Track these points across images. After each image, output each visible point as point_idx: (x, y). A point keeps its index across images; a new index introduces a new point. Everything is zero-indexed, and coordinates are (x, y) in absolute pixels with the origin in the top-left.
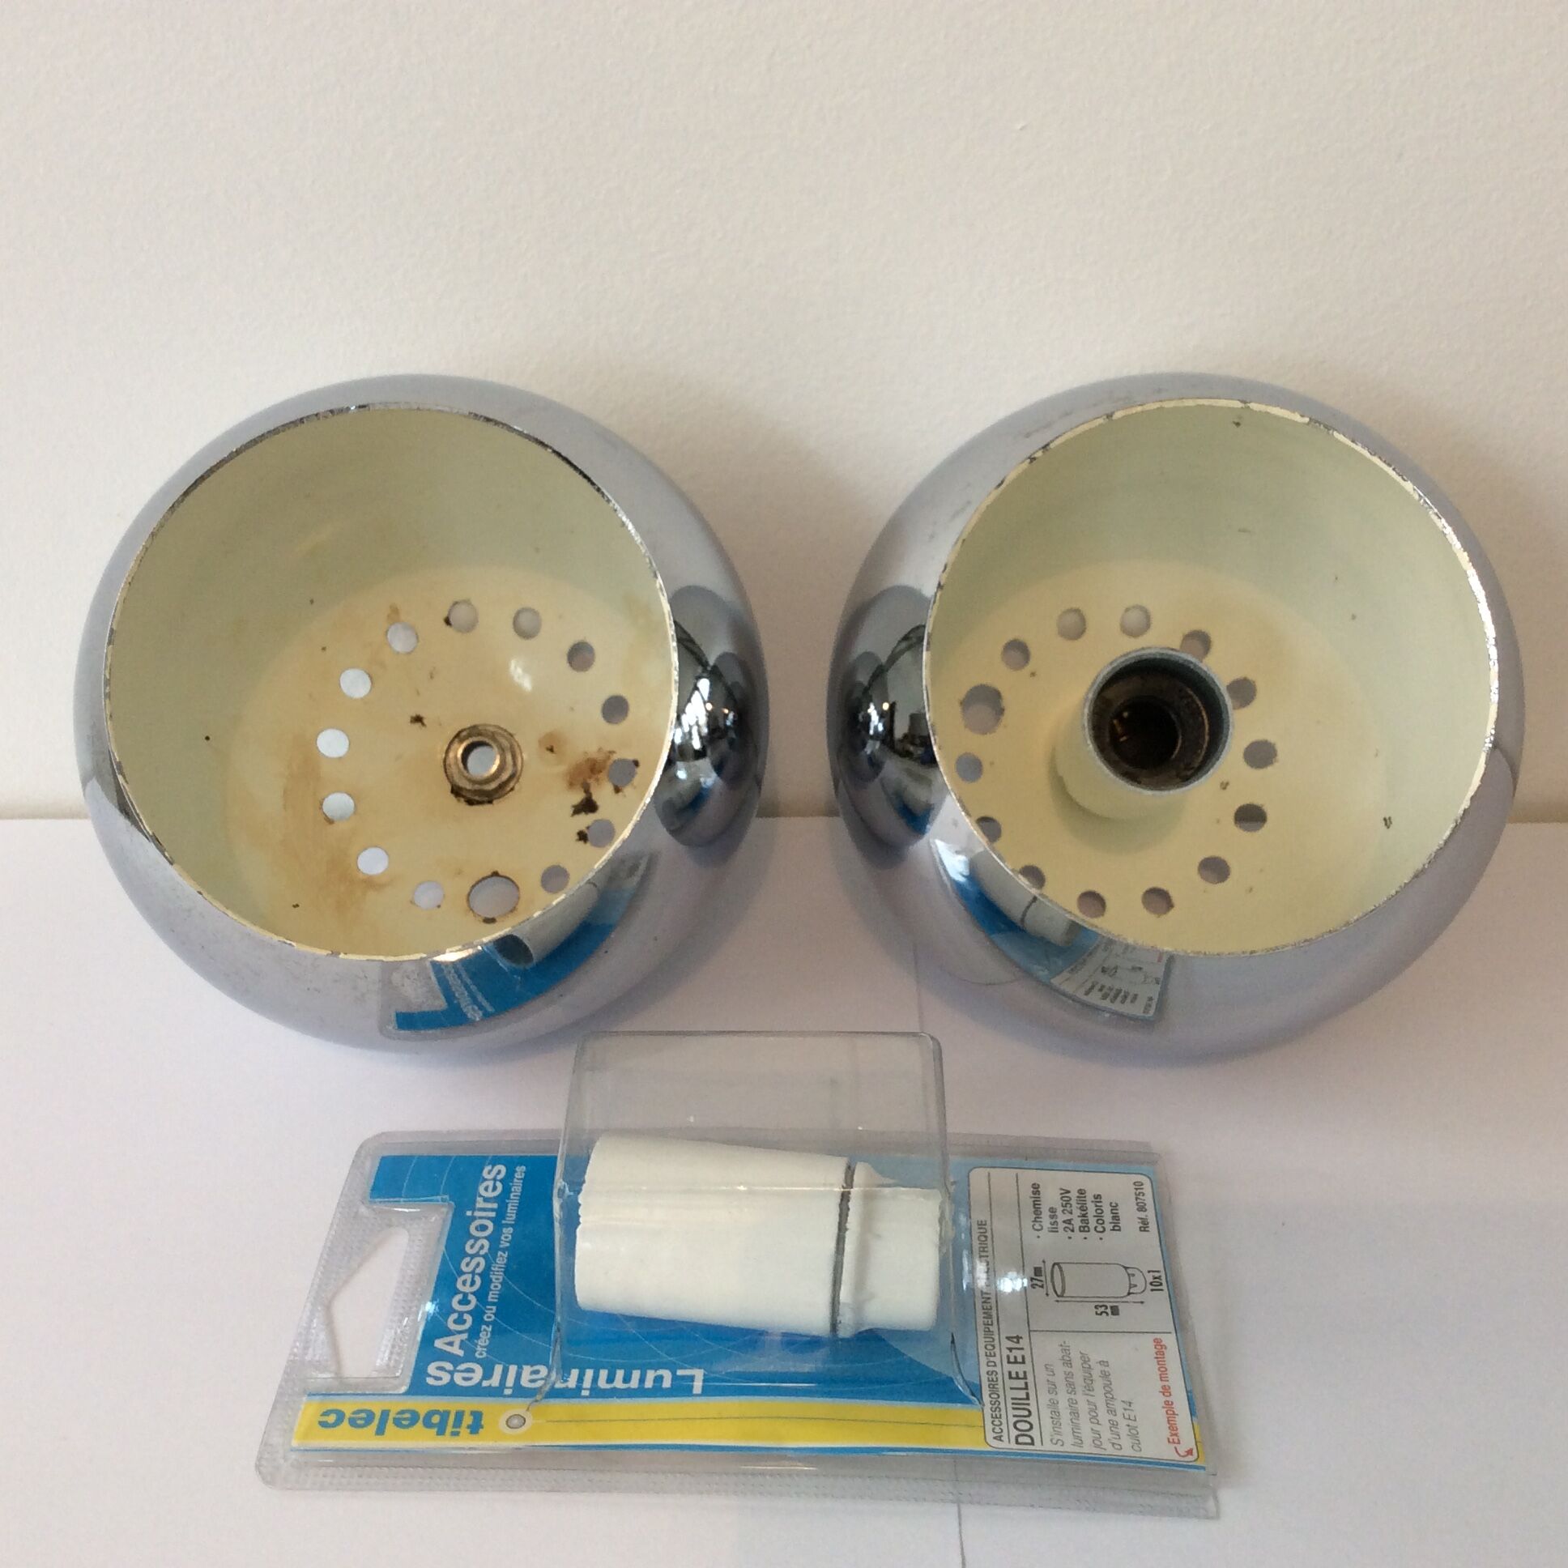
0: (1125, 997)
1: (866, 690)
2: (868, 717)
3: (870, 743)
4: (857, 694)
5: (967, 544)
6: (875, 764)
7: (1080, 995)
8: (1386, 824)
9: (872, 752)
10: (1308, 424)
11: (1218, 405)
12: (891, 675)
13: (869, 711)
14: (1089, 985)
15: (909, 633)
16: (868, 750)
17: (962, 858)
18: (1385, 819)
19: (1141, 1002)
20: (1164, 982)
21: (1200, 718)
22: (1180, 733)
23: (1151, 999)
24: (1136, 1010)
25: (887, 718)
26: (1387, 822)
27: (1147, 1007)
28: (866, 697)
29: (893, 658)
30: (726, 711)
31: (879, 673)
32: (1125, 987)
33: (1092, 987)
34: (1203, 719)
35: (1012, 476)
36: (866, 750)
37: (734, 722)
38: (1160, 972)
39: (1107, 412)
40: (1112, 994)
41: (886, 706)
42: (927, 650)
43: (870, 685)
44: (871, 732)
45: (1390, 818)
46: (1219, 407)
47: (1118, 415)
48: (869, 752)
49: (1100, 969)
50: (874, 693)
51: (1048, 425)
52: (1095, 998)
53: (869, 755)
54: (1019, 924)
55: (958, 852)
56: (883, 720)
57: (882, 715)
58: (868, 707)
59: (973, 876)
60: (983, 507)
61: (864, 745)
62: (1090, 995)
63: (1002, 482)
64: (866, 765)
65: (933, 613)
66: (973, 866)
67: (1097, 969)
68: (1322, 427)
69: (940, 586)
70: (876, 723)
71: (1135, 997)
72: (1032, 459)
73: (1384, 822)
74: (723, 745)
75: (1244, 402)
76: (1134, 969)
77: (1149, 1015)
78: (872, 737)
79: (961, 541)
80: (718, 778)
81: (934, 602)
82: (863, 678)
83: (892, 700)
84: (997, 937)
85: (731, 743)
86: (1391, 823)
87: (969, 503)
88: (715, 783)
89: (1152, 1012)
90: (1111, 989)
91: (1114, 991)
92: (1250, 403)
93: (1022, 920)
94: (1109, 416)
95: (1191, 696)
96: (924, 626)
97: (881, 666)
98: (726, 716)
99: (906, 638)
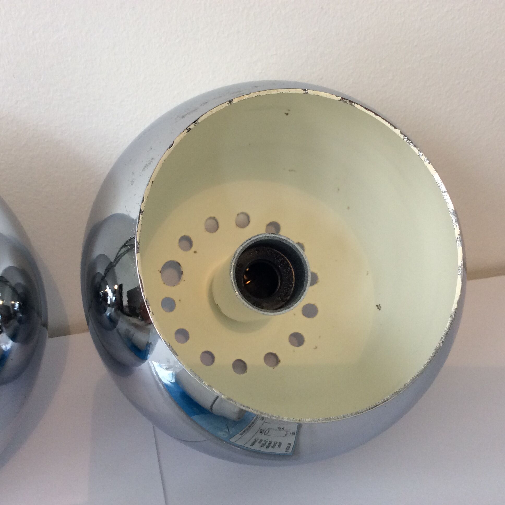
0: (275, 445)
1: (103, 278)
2: (106, 294)
3: (109, 308)
4: (98, 280)
5: (154, 183)
6: (113, 321)
7: (248, 446)
8: (378, 308)
9: (110, 315)
10: (340, 100)
11: (290, 92)
12: (117, 268)
13: (106, 290)
14: (253, 440)
15: (126, 242)
16: (108, 313)
17: (170, 372)
18: (377, 306)
19: (284, 446)
20: (297, 434)
21: (289, 268)
22: (279, 277)
23: (290, 444)
24: (282, 450)
25: (117, 294)
26: (379, 307)
27: (288, 448)
28: (103, 281)
29: (118, 259)
30: (13, 302)
31: (111, 267)
32: (274, 440)
33: (256, 441)
34: (290, 268)
35: (177, 141)
36: (106, 313)
37: (20, 307)
38: (295, 430)
39: (229, 100)
40: (267, 444)
41: (116, 287)
42: (137, 253)
43: (106, 274)
44: (109, 302)
45: (380, 305)
46: (291, 93)
47: (235, 101)
48: (108, 314)
49: (259, 431)
50: (108, 279)
51: (195, 110)
52: (257, 447)
53: (108, 316)
54: (210, 411)
55: (167, 369)
56: (115, 295)
57: (114, 292)
58: (106, 288)
59: (178, 382)
60: (162, 161)
61: (105, 310)
62: (254, 446)
63: (172, 144)
64: (107, 322)
65: (139, 228)
66: (177, 377)
67: (258, 431)
68: (348, 102)
69: (141, 212)
70: (111, 297)
71: (280, 444)
72: (188, 130)
73: (377, 308)
74: (14, 323)
75: (304, 90)
76: (279, 428)
77: (289, 452)
78: (109, 305)
79: (151, 181)
80: (14, 343)
81: (139, 222)
82: (101, 270)
83: (119, 284)
84: (196, 418)
85: (20, 321)
86: (381, 307)
87: (153, 159)
88: (12, 347)
89: (290, 451)
90: (266, 441)
91: (268, 442)
92: (308, 90)
93: (211, 408)
94: (231, 102)
95: (283, 257)
96: (134, 238)
97: (111, 263)
98: (13, 305)
99: (125, 246)
